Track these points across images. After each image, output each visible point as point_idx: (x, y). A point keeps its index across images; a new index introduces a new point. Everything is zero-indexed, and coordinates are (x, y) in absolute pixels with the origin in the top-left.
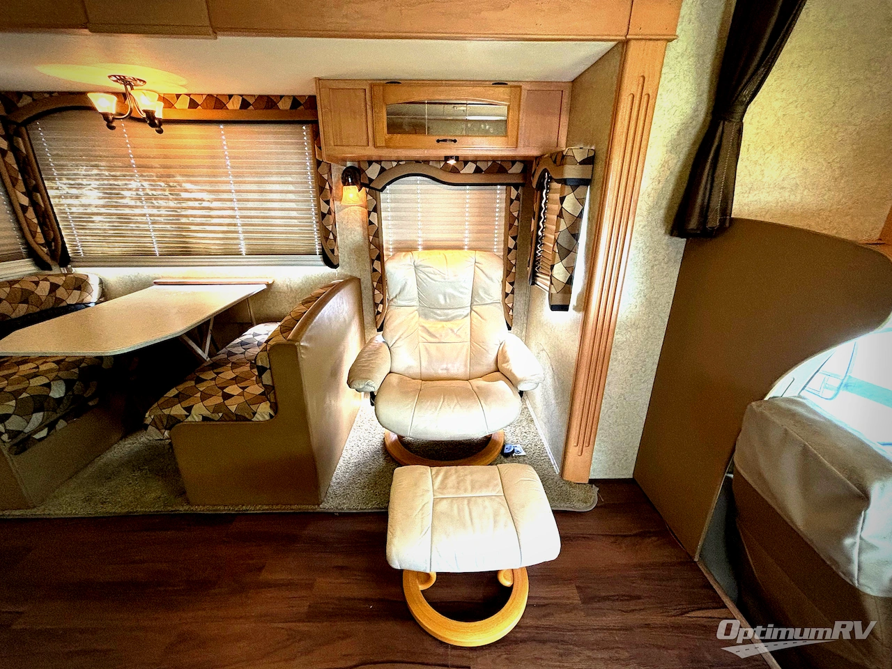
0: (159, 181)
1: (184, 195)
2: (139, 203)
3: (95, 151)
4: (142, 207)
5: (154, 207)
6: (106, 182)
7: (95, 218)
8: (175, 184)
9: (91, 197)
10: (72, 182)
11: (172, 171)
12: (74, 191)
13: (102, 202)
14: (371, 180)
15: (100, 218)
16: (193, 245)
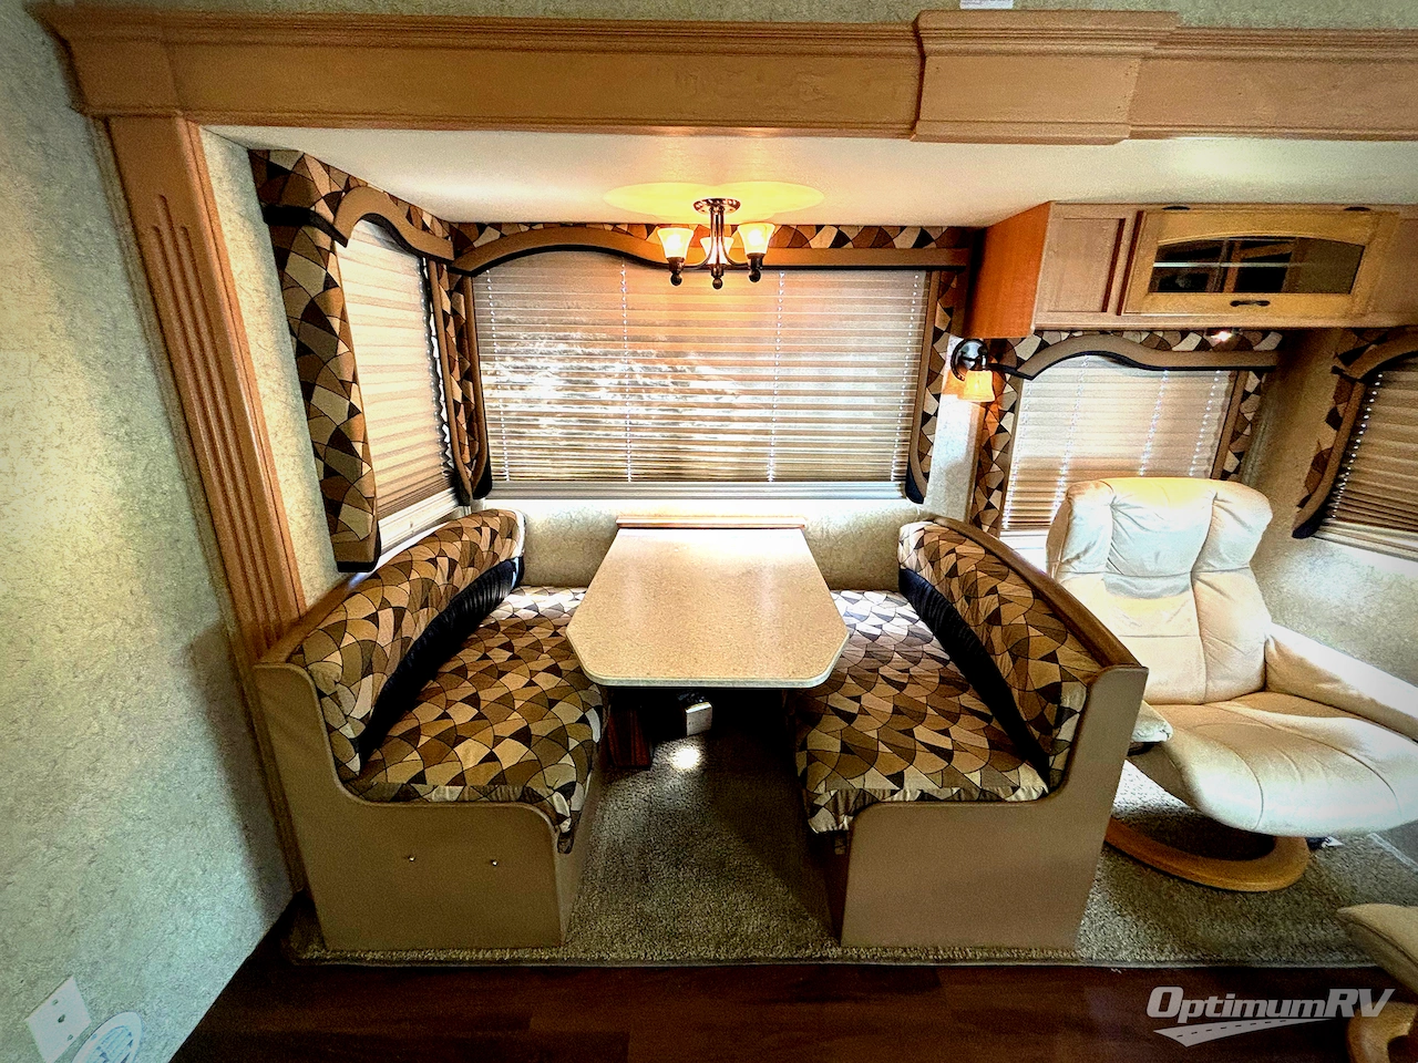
0: (661, 361)
1: (695, 384)
2: (619, 397)
3: (571, 314)
4: (624, 403)
5: (642, 404)
6: (575, 364)
7: (543, 421)
8: (685, 367)
9: (545, 387)
10: (519, 364)
11: (684, 346)
12: (520, 378)
13: (561, 395)
14: (1021, 362)
15: (551, 421)
16: (690, 465)
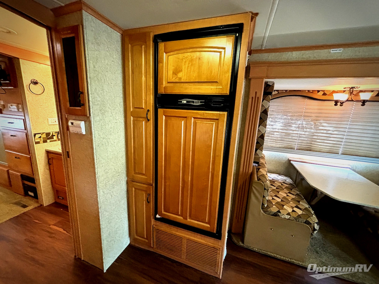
0: (312, 122)
1: (321, 128)
2: (297, 129)
3: (289, 110)
4: (298, 131)
5: (304, 131)
6: (287, 121)
7: (275, 133)
8: (319, 123)
9: (278, 126)
11: (319, 118)
12: (272, 123)
13: (282, 128)
15: (278, 133)
16: (314, 147)
